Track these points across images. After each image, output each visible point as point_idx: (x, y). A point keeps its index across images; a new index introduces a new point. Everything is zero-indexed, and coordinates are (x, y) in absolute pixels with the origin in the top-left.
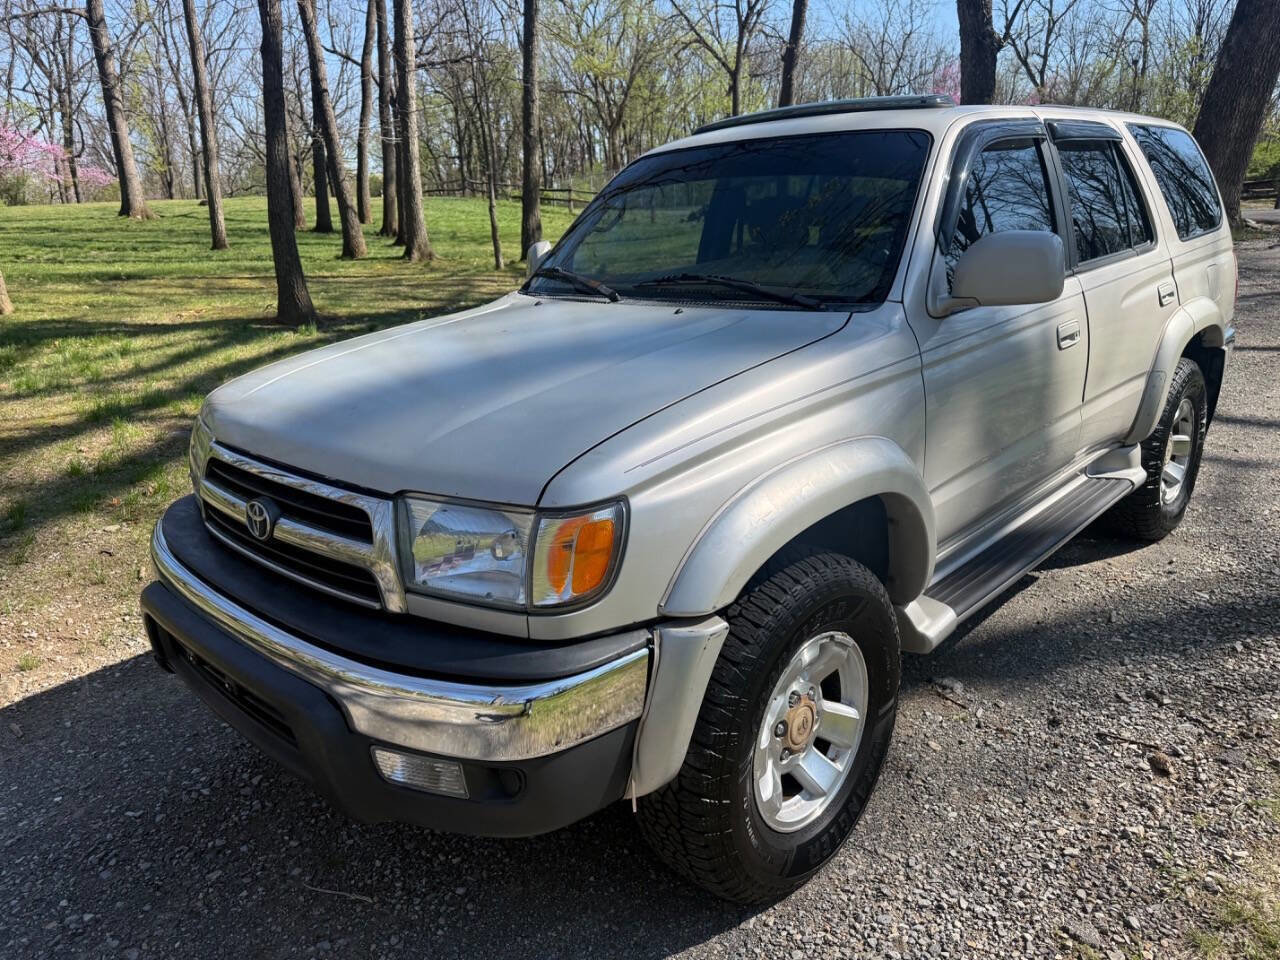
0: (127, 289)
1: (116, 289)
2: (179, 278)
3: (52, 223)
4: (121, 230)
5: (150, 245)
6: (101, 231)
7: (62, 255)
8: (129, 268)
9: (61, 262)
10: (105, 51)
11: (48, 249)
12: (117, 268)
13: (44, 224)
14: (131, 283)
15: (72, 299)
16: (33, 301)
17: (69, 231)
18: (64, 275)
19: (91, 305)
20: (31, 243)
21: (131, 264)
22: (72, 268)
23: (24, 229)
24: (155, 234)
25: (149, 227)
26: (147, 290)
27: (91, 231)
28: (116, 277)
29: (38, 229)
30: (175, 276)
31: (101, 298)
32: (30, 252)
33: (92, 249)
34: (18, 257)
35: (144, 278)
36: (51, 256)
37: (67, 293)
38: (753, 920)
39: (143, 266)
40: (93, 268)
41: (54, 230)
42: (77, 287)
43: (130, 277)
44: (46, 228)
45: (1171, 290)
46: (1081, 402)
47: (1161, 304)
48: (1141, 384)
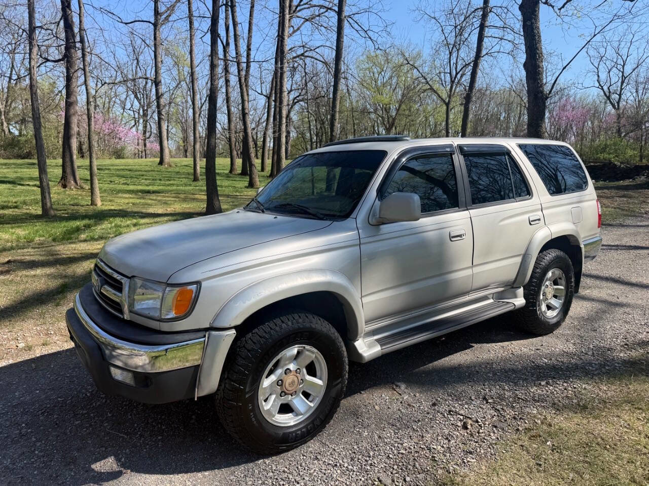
0: (151, 197)
1: (147, 197)
2: (174, 193)
3: (129, 167)
4: (158, 171)
5: (167, 178)
6: (149, 171)
7: (129, 181)
8: (155, 188)
9: (128, 185)
10: (160, 94)
11: (124, 179)
12: (150, 188)
13: (126, 167)
14: (153, 195)
15: (127, 201)
16: (110, 201)
17: (136, 171)
18: (127, 191)
19: (133, 204)
20: (118, 176)
21: (156, 186)
22: (131, 187)
23: (118, 169)
24: (170, 173)
25: (170, 170)
26: (159, 198)
27: (145, 171)
28: (148, 192)
29: (123, 170)
30: (173, 192)
31: (138, 201)
32: (117, 179)
33: (143, 179)
34: (111, 182)
35: (159, 193)
36: (125, 182)
37: (126, 198)
38: (262, 460)
39: (161, 188)
40: (140, 188)
41: (130, 170)
42: (130, 196)
43: (154, 192)
44: (127, 170)
45: (539, 218)
46: (471, 265)
47: (530, 224)
48: (519, 259)
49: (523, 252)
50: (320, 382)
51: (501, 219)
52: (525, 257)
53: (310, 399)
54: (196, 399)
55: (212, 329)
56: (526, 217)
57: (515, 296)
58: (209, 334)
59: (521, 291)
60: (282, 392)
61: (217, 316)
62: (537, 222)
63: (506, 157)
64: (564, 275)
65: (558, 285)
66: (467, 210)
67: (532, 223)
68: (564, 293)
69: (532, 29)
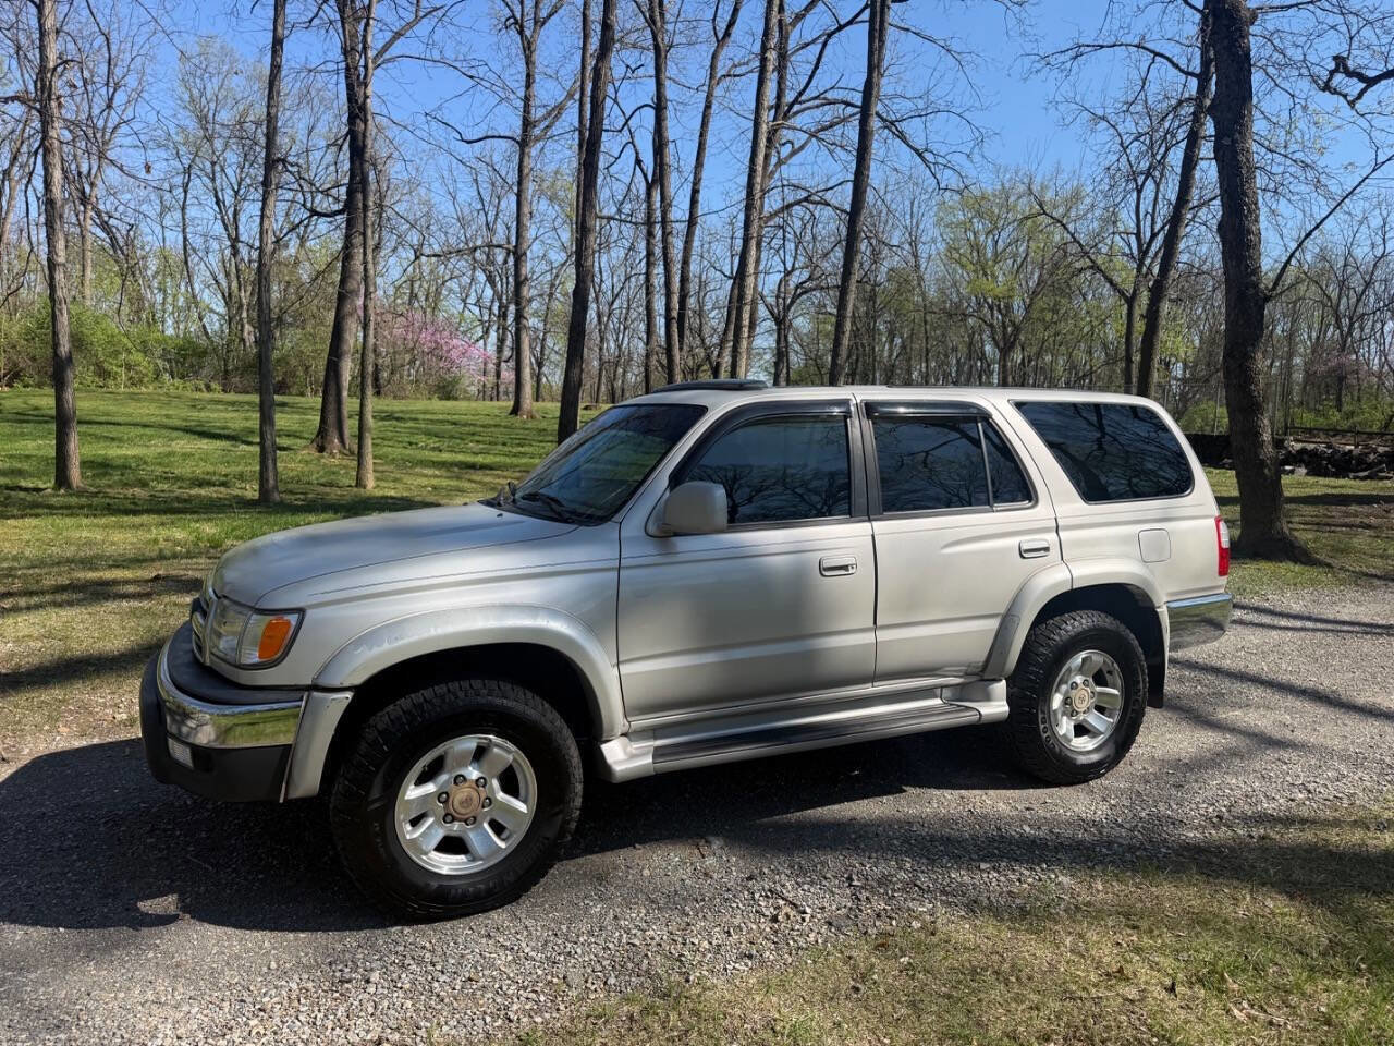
0: (474, 478)
1: (466, 476)
2: (520, 471)
3: (454, 417)
4: (505, 427)
5: (518, 442)
6: (489, 426)
7: (446, 444)
8: (488, 460)
9: (440, 451)
10: (523, 278)
11: (437, 439)
12: (480, 459)
13: (449, 418)
14: (480, 472)
15: (424, 481)
16: (395, 480)
17: (465, 425)
18: (433, 462)
19: (435, 488)
20: (428, 433)
21: (492, 457)
22: (445, 456)
23: (432, 420)
24: (527, 432)
25: (529, 426)
26: (487, 479)
27: (483, 426)
28: (473, 466)
29: (441, 421)
30: (518, 469)
31: (445, 483)
32: (422, 440)
33: (471, 442)
34: (411, 444)
35: (491, 469)
36: (437, 445)
37: (426, 476)
39: (502, 459)
40: (461, 457)
41: (455, 423)
42: (437, 472)
43: (483, 467)
44: (448, 421)
45: (1046, 546)
46: (872, 625)
47: (1022, 557)
48: (994, 624)
49: (1003, 610)
50: (522, 807)
51: (945, 543)
52: (1007, 620)
53: (504, 836)
54: (281, 801)
55: (315, 687)
56: (1014, 541)
57: (987, 697)
58: (308, 697)
59: (1000, 687)
60: (447, 814)
61: (326, 667)
62: (1043, 553)
63: (980, 425)
64: (1115, 665)
65: (1106, 686)
66: (870, 520)
67: (1025, 555)
68: (1119, 704)
69: (1235, 154)
